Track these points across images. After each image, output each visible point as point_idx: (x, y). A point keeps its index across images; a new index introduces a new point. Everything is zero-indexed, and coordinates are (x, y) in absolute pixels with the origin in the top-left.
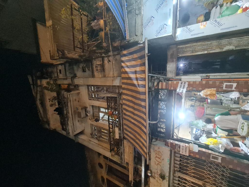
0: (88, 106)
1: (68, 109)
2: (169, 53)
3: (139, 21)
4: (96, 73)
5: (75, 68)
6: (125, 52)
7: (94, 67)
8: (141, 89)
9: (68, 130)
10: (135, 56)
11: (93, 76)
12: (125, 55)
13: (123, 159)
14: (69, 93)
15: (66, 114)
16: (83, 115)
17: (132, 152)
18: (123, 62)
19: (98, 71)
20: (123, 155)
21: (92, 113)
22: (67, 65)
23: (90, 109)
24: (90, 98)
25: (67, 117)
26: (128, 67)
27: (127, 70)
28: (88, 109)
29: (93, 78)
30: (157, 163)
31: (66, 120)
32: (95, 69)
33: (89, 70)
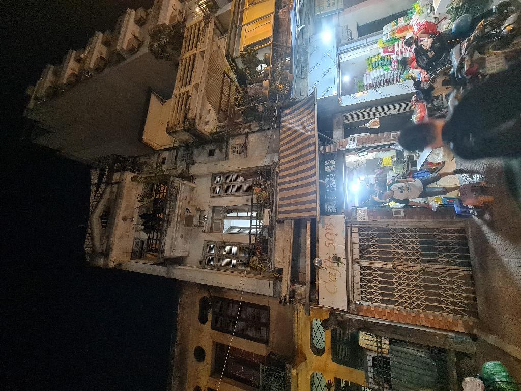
0: (206, 208)
1: (175, 205)
2: (335, 121)
3: (304, 83)
4: (231, 156)
5: (196, 151)
6: (288, 111)
7: (230, 147)
8: (309, 133)
9: (163, 245)
10: (302, 109)
11: (227, 159)
12: (287, 114)
13: (273, 263)
14: (183, 182)
15: (169, 215)
16: (196, 221)
17: (289, 240)
18: (284, 121)
19: (236, 153)
20: (273, 254)
21: (210, 220)
22: (182, 149)
23: (208, 213)
24: (213, 195)
25: (168, 221)
26: (291, 123)
27: (290, 126)
28: (205, 213)
29: (225, 160)
30: (328, 242)
31: (165, 224)
32: (231, 150)
33: (221, 150)
